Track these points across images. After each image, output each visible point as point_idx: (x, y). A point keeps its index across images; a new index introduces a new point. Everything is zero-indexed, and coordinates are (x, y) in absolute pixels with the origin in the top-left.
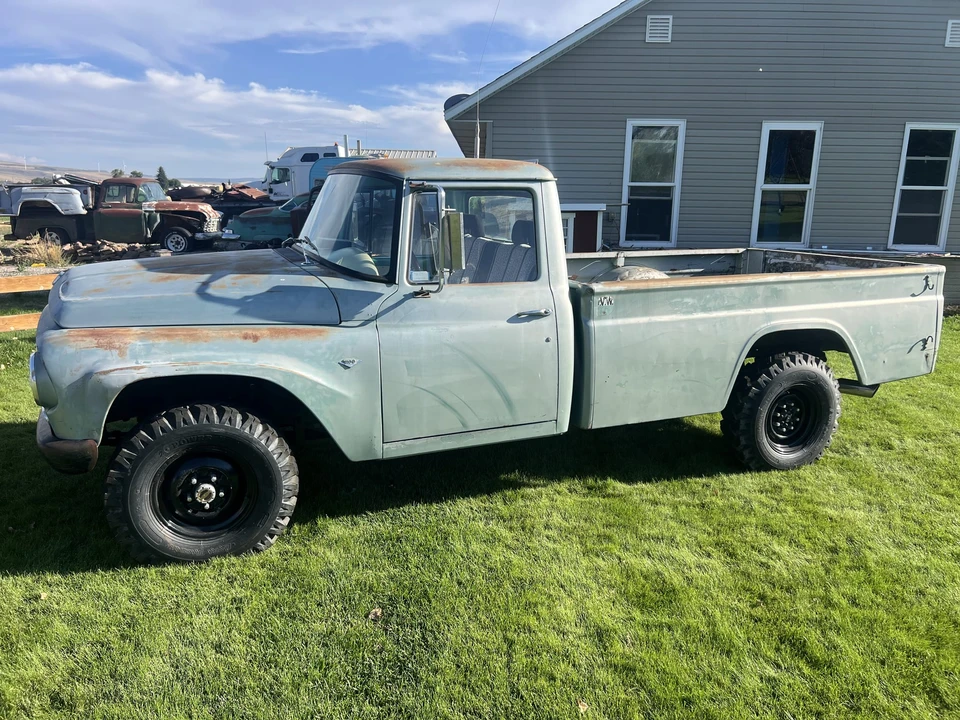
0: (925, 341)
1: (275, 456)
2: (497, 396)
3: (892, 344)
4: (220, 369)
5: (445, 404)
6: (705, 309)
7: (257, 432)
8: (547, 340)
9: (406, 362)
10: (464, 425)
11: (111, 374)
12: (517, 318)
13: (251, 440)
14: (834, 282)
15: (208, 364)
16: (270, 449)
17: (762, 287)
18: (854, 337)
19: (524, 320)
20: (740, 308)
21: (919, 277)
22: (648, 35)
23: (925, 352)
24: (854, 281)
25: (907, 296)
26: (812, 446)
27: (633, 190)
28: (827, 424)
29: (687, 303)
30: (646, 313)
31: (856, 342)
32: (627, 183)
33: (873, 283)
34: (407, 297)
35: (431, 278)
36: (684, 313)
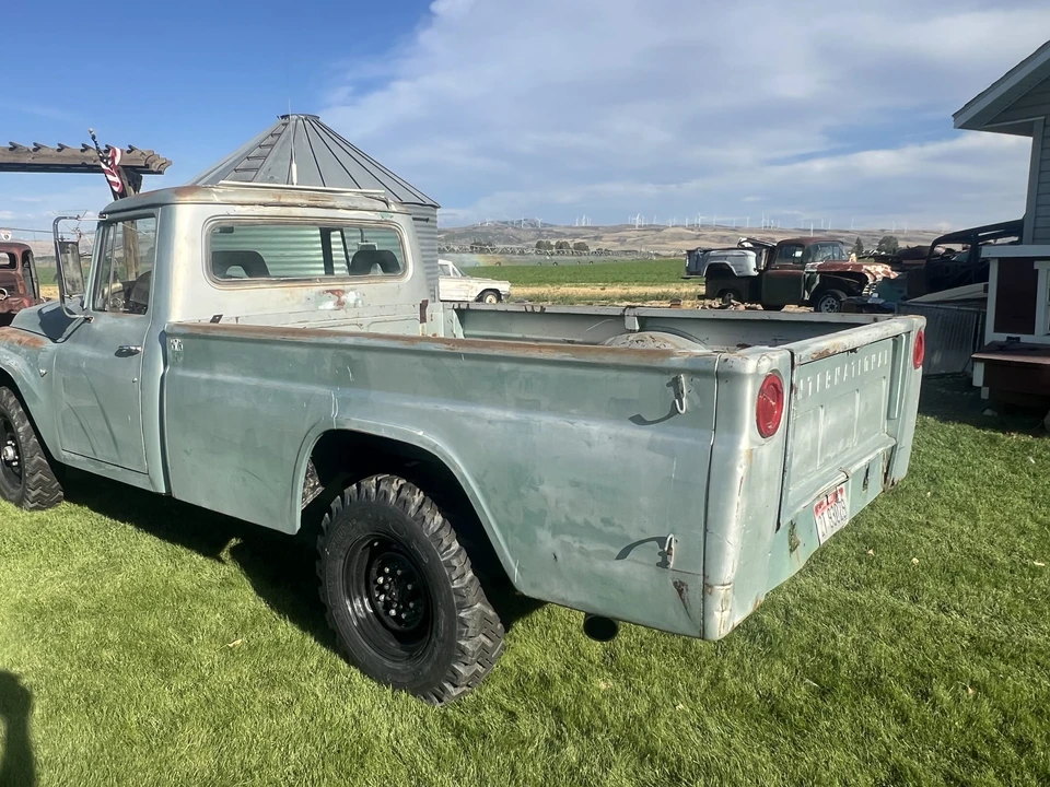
1: (21, 438)
2: (107, 431)
5: (82, 425)
7: (17, 413)
8: (134, 381)
10: (94, 452)
12: (121, 352)
14: (443, 359)
16: (20, 429)
17: (331, 351)
19: (124, 354)
23: (672, 574)
25: (619, 418)
33: (527, 376)
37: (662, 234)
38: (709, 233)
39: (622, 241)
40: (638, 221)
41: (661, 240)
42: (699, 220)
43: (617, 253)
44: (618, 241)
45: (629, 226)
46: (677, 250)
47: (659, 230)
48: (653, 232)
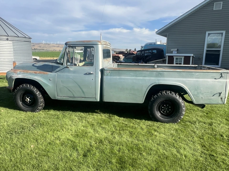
0: (220, 94)
1: (38, 95)
2: (81, 90)
3: (205, 93)
4: (28, 78)
5: (69, 90)
6: (136, 76)
7: (35, 90)
8: (93, 79)
9: (61, 81)
10: (74, 96)
11: (13, 77)
12: (86, 74)
13: (34, 91)
14: (181, 72)
15: (27, 77)
16: (37, 93)
17: (155, 72)
18: (189, 89)
19: (87, 74)
20: (148, 77)
21: (218, 73)
22: (214, 8)
23: (220, 97)
24: (190, 73)
25: (213, 79)
26: (174, 118)
27: (207, 51)
28: (179, 113)
29: (131, 74)
30: (119, 76)
31: (190, 91)
32: (205, 49)
33: (198, 74)
34: (65, 68)
35: (71, 64)
36: (130, 77)
37: (50, 45)
38: (61, 46)
39: (40, 47)
40: (44, 42)
41: (50, 47)
42: (58, 43)
43: (39, 50)
44: (39, 47)
45: (42, 43)
46: (54, 49)
47: (49, 45)
48: (47, 45)
